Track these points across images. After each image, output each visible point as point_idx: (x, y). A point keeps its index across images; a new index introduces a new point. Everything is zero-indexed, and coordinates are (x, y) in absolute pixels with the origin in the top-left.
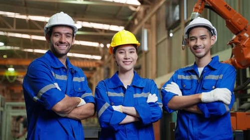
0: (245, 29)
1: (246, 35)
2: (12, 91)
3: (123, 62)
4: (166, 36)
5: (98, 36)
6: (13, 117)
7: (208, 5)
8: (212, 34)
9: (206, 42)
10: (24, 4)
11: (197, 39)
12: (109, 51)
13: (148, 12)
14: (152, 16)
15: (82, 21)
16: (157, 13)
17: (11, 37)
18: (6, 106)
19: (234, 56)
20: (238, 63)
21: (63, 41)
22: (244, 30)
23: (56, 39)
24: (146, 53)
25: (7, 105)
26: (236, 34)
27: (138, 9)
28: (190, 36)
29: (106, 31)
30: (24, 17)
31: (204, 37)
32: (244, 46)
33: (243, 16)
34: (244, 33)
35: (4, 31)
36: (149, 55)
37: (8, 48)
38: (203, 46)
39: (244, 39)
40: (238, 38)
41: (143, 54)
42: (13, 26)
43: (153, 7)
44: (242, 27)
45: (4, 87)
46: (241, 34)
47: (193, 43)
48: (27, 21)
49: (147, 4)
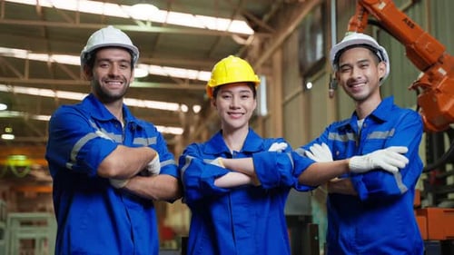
0: (439, 61)
1: (441, 71)
2: (20, 195)
3: (229, 113)
4: (300, 88)
5: (177, 90)
6: (22, 241)
7: (374, 19)
8: (380, 60)
9: (369, 72)
10: (43, 34)
11: (352, 68)
12: (197, 118)
13: (266, 46)
14: (274, 52)
15: (149, 64)
16: (283, 46)
17: (20, 94)
18: (9, 221)
19: (421, 109)
20: (428, 121)
21: (116, 73)
22: (438, 64)
23: (103, 72)
24: (265, 120)
25: (12, 219)
26: (424, 71)
27: (249, 42)
28: (341, 64)
29: (191, 81)
30: (43, 57)
31: (364, 64)
32: (438, 91)
33: (437, 38)
34: (438, 68)
35: (6, 84)
36: (270, 123)
37: (15, 114)
38: (364, 78)
39: (439, 78)
40: (428, 76)
41: (260, 122)
42: (23, 74)
43: (276, 36)
44: (434, 58)
45: (6, 188)
46: (433, 70)
47: (346, 77)
48: (49, 64)
49: (265, 31)
